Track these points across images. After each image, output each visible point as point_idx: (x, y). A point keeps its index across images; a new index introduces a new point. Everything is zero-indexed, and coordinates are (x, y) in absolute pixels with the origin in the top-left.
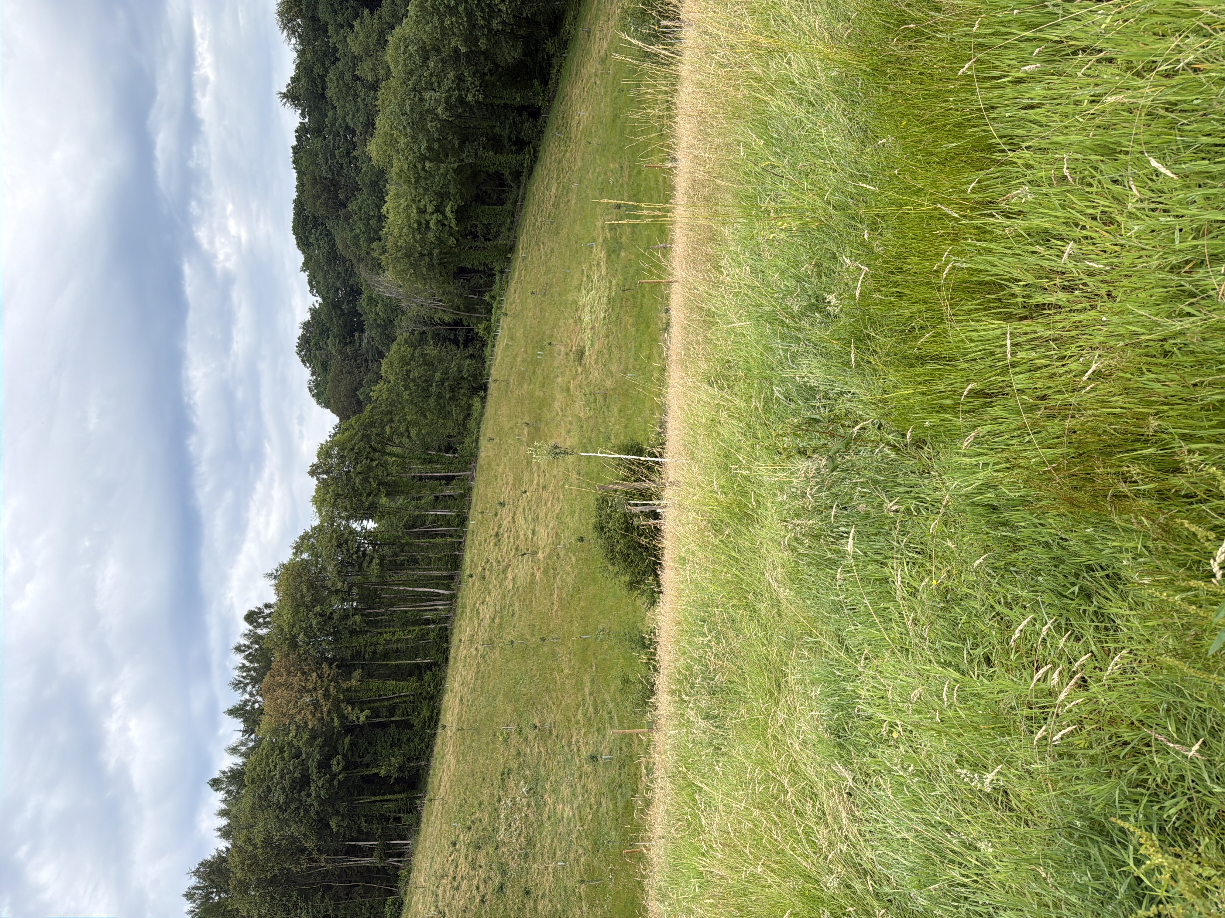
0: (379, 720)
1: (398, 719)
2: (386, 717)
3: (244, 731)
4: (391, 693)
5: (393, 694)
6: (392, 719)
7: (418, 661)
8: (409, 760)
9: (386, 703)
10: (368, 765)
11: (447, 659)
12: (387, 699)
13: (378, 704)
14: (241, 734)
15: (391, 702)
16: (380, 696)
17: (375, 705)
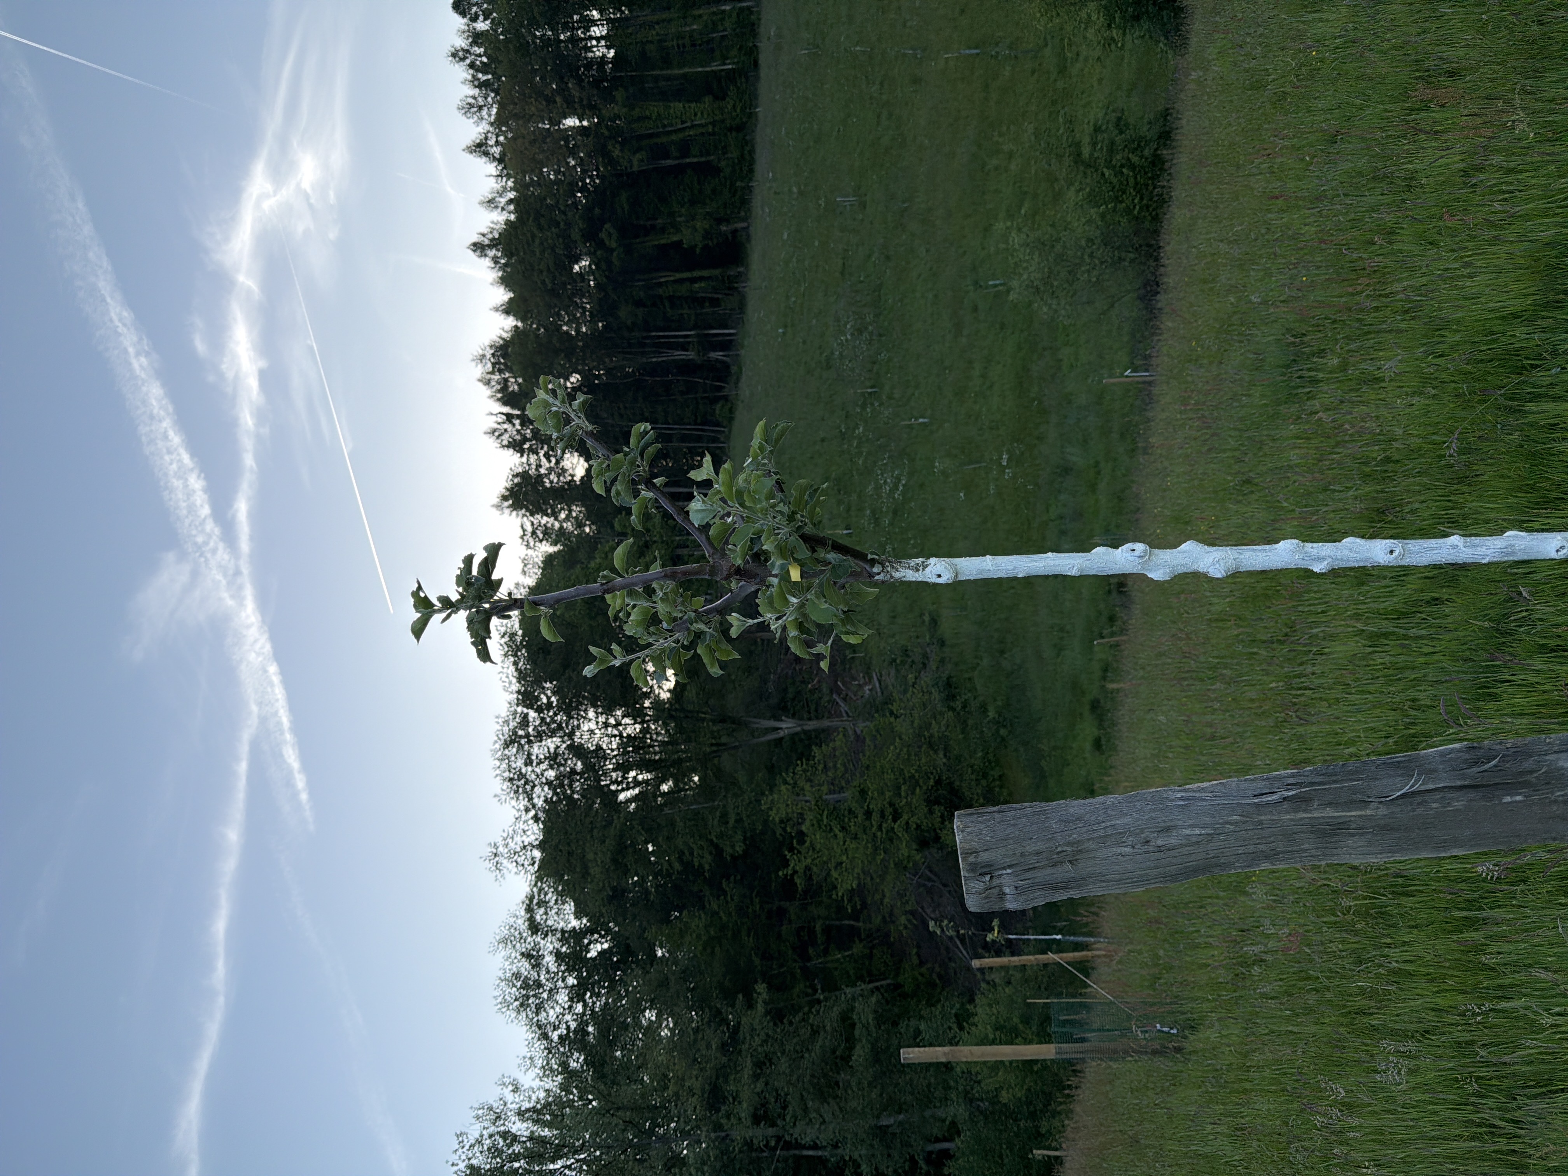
0: (669, 162)
1: (695, 160)
2: (677, 158)
3: (498, 176)
4: (679, 121)
5: (683, 122)
6: (688, 160)
7: (715, 67)
8: (719, 221)
9: (674, 137)
10: (663, 230)
11: (756, 64)
12: (675, 131)
13: (664, 139)
14: (493, 180)
15: (681, 135)
16: (664, 126)
17: (659, 140)
